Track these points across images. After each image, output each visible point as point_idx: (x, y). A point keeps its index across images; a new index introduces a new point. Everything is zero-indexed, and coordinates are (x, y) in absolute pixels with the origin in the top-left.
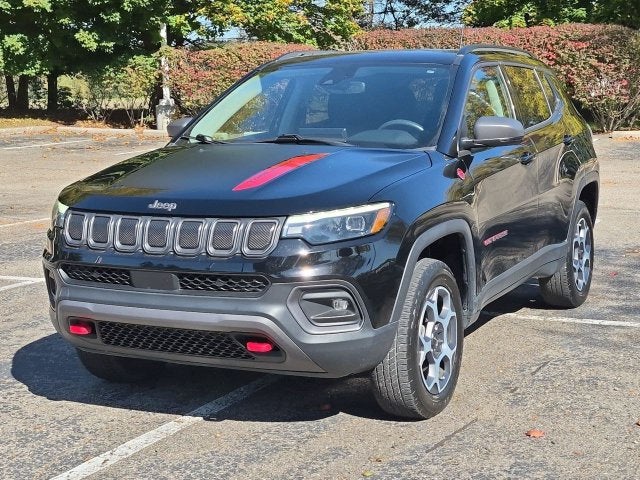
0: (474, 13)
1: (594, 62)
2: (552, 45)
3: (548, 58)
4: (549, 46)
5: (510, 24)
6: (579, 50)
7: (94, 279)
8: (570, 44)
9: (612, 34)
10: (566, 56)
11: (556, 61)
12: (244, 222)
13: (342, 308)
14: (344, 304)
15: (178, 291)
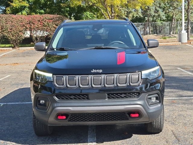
0: (10, 10)
1: (55, 26)
2: (42, 21)
3: (41, 24)
4: (41, 21)
5: (22, 14)
6: (50, 22)
7: (71, 99)
8: (47, 20)
9: (59, 18)
10: (46, 24)
11: (43, 25)
12: (128, 74)
13: (154, 100)
14: (155, 98)
15: (107, 99)
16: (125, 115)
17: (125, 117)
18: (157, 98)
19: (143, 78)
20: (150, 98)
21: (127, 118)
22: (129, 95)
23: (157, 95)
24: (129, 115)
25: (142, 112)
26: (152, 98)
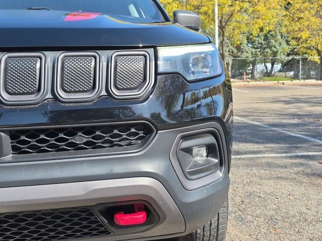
12: (104, 55)
13: (200, 156)
14: (204, 151)
15: (9, 157)
16: (92, 218)
17: (94, 226)
18: (211, 150)
19: (161, 69)
20: (189, 151)
21: (102, 229)
22: (107, 137)
23: (210, 139)
24: (111, 219)
25: (160, 203)
26: (195, 150)
